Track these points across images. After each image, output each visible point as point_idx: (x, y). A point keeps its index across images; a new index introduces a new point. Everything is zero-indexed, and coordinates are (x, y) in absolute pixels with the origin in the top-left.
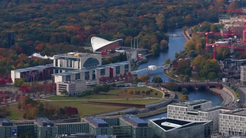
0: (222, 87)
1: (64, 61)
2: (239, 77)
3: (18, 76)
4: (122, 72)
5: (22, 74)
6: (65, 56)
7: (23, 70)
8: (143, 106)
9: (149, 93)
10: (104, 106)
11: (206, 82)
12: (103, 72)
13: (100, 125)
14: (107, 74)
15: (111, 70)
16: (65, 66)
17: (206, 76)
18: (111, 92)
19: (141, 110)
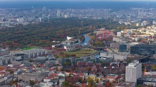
0: (106, 49)
1: (65, 43)
2: (110, 46)
3: (54, 47)
4: (79, 45)
5: (55, 46)
6: (65, 41)
7: (55, 45)
8: (91, 54)
9: (90, 50)
10: (80, 54)
11: (102, 47)
12: (75, 45)
13: (87, 59)
14: (76, 46)
15: (77, 45)
16: (65, 44)
17: (101, 46)
18: (80, 50)
19: (91, 55)
